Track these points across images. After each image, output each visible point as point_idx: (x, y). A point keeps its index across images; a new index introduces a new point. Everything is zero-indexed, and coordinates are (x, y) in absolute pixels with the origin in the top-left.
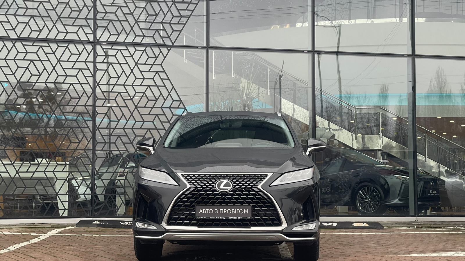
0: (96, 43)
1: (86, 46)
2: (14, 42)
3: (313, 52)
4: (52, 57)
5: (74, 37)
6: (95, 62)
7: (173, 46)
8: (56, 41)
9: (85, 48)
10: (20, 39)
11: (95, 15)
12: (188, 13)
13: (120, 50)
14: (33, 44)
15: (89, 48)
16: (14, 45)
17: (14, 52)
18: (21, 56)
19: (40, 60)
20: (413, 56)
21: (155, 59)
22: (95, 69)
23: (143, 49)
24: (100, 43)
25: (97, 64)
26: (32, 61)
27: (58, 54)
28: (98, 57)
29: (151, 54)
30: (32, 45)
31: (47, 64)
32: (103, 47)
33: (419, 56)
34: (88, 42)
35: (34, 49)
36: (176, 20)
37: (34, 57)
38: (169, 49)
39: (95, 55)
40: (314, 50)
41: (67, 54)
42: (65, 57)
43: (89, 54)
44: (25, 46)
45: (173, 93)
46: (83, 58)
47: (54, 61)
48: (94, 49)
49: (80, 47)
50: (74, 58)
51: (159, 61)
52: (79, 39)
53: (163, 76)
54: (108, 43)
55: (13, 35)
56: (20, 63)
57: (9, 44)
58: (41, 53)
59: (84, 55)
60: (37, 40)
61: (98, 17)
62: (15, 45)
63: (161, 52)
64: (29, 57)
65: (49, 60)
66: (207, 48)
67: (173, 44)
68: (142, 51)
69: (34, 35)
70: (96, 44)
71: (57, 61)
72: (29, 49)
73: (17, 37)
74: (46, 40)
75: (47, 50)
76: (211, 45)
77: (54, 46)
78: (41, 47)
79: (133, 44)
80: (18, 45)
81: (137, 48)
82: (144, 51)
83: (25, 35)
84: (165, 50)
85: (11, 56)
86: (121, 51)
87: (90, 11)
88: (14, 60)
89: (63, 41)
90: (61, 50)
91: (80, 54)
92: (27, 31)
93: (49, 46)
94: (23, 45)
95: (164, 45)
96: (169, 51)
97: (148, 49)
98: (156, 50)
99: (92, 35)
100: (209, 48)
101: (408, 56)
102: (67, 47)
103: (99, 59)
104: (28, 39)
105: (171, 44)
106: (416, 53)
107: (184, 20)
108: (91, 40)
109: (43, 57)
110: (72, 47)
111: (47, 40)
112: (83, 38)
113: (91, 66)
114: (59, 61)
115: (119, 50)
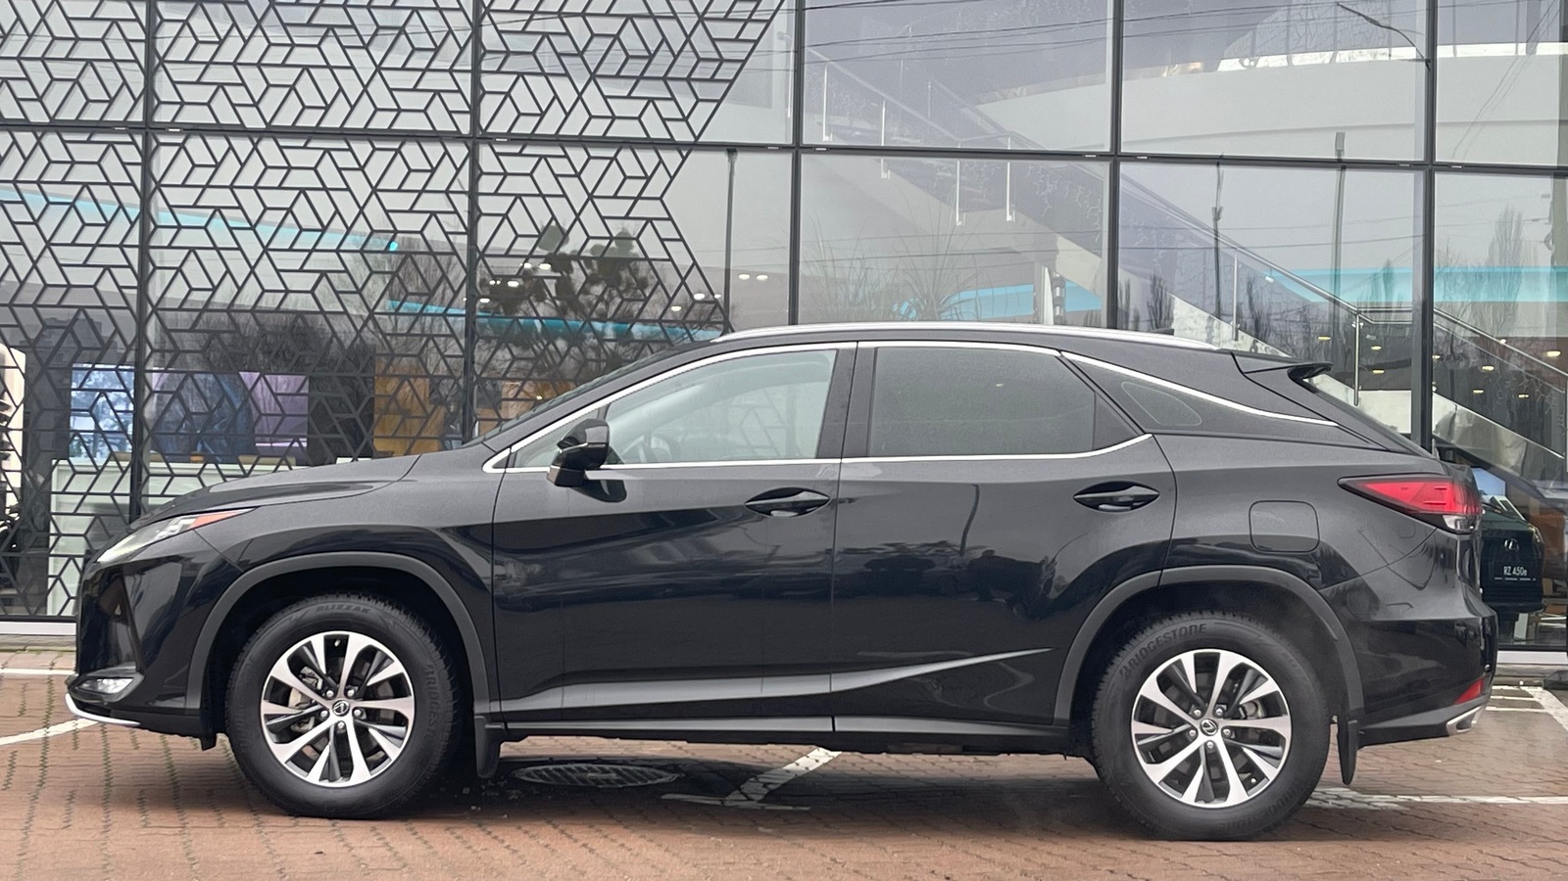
0: (477, 138)
1: (451, 148)
2: (255, 140)
3: (1112, 158)
4: (355, 180)
5: (419, 123)
6: (473, 194)
7: (696, 145)
8: (367, 134)
9: (446, 153)
10: (272, 132)
11: (477, 61)
12: (739, 51)
13: (545, 157)
14: (306, 143)
15: (459, 152)
16: (255, 148)
17: (255, 167)
18: (273, 178)
19: (325, 189)
20: (1429, 167)
21: (644, 181)
22: (475, 213)
23: (611, 153)
24: (490, 139)
25: (481, 198)
26: (302, 191)
27: (374, 171)
28: (484, 177)
29: (633, 169)
30: (305, 147)
31: (343, 200)
32: (498, 149)
33: (1447, 168)
34: (456, 137)
35: (309, 158)
36: (705, 70)
37: (308, 179)
38: (684, 154)
39: (476, 174)
40: (1116, 152)
41: (399, 170)
42: (392, 181)
43: (458, 170)
44: (285, 150)
45: (694, 280)
46: (440, 181)
47: (362, 191)
48: (473, 156)
49: (435, 150)
50: (416, 181)
51: (654, 189)
52: (431, 129)
53: (666, 230)
54: (512, 138)
55: (253, 121)
56: (272, 198)
57: (243, 146)
58: (327, 169)
59: (446, 172)
60: (318, 133)
61: (484, 66)
62: (260, 147)
63: (661, 161)
64: (297, 179)
65: (348, 189)
66: (794, 151)
67: (697, 138)
68: (608, 161)
69: (310, 120)
70: (478, 143)
71: (370, 190)
72: (297, 158)
73: (264, 126)
74: (343, 134)
75: (345, 160)
76: (806, 141)
77: (362, 149)
78: (327, 151)
79: (581, 141)
80: (267, 146)
81: (593, 152)
82: (614, 159)
83: (285, 120)
84: (672, 158)
85: (249, 177)
86: (548, 159)
87: (462, 49)
88: (256, 188)
89: (388, 134)
90: (381, 159)
91: (433, 171)
92: (293, 106)
93: (350, 149)
94: (281, 148)
95: (671, 144)
96: (684, 159)
97: (625, 156)
98: (648, 158)
99: (468, 117)
100: (800, 151)
101: (1413, 166)
102: (398, 151)
103: (486, 184)
104: (293, 132)
105: (692, 139)
106: (1438, 159)
107: (727, 71)
108: (465, 130)
109: (333, 180)
110: (411, 150)
111: (369, 133)
112: (444, 124)
113: (462, 203)
114: (375, 190)
115: (541, 157)
